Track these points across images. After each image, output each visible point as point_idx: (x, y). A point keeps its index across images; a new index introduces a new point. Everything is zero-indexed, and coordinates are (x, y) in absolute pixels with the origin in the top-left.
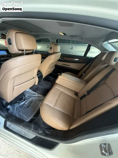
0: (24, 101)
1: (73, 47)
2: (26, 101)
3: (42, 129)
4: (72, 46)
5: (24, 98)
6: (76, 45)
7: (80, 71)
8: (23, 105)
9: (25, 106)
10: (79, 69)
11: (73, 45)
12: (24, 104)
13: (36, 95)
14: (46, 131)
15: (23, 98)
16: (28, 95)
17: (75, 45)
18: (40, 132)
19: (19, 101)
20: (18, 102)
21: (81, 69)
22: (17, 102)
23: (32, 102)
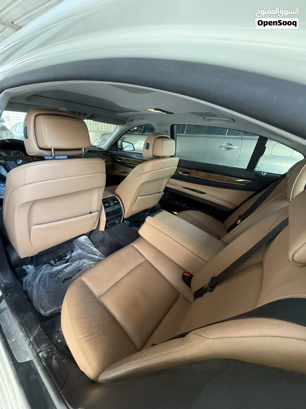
0: (66, 262)
1: (231, 145)
2: (68, 266)
3: (51, 348)
4: (230, 141)
5: (68, 257)
6: (242, 139)
7: (232, 211)
8: (58, 272)
9: (61, 275)
10: (231, 207)
11: (234, 138)
12: (61, 271)
13: (96, 257)
14: (54, 357)
15: (66, 256)
16: (80, 251)
17: (239, 138)
18: (40, 354)
19: (55, 262)
20: (52, 262)
21: (237, 208)
22: (49, 263)
23: (80, 270)
